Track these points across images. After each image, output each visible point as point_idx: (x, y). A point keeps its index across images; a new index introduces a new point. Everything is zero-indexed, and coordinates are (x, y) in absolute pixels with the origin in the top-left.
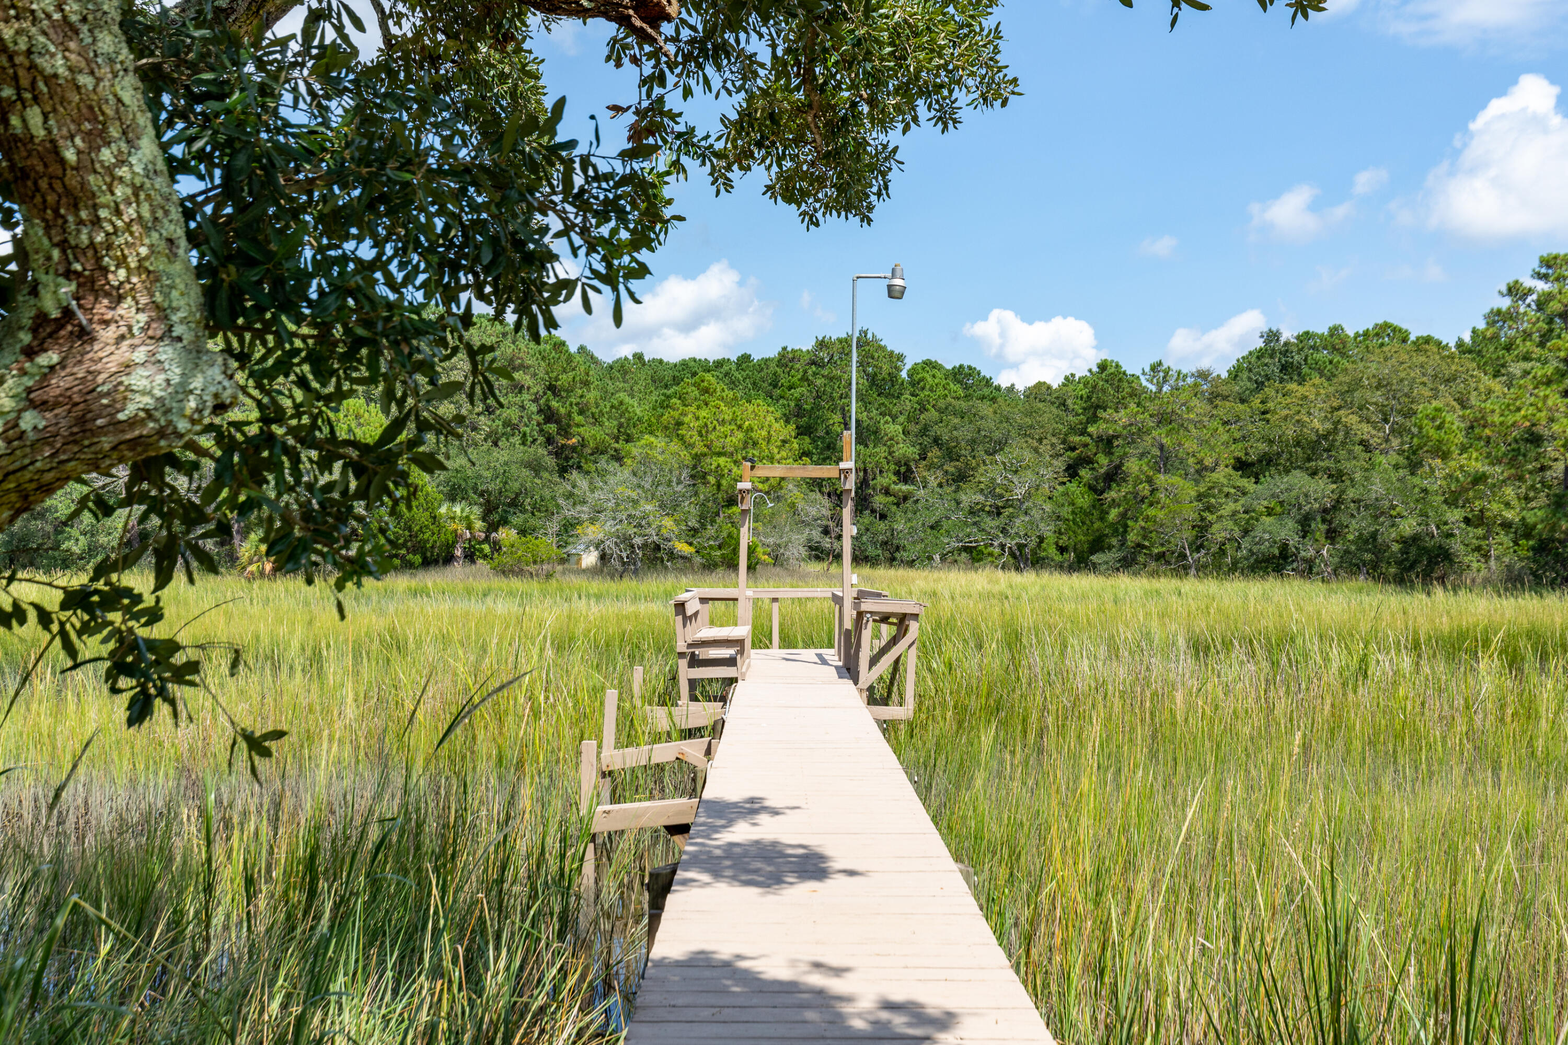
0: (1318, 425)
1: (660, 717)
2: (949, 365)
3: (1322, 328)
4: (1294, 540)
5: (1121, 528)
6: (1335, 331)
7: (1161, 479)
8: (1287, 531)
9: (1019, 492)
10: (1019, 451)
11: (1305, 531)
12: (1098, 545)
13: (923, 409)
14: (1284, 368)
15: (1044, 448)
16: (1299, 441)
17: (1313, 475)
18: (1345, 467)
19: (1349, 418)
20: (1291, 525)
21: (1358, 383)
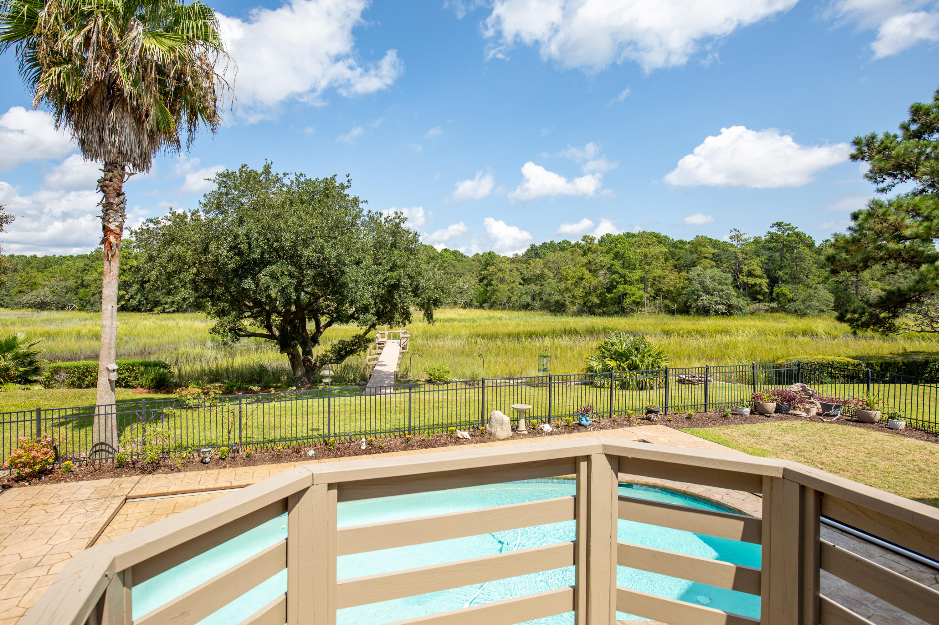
0: (538, 272)
1: (374, 352)
2: (452, 250)
3: (548, 241)
4: (530, 301)
5: (490, 298)
6: (552, 242)
7: (500, 285)
8: (528, 299)
9: (465, 288)
10: (467, 277)
11: (533, 299)
12: (485, 301)
13: (444, 263)
14: (536, 254)
15: (474, 275)
16: (535, 275)
17: (536, 285)
18: (543, 283)
19: (546, 270)
20: (530, 297)
21: (549, 261)
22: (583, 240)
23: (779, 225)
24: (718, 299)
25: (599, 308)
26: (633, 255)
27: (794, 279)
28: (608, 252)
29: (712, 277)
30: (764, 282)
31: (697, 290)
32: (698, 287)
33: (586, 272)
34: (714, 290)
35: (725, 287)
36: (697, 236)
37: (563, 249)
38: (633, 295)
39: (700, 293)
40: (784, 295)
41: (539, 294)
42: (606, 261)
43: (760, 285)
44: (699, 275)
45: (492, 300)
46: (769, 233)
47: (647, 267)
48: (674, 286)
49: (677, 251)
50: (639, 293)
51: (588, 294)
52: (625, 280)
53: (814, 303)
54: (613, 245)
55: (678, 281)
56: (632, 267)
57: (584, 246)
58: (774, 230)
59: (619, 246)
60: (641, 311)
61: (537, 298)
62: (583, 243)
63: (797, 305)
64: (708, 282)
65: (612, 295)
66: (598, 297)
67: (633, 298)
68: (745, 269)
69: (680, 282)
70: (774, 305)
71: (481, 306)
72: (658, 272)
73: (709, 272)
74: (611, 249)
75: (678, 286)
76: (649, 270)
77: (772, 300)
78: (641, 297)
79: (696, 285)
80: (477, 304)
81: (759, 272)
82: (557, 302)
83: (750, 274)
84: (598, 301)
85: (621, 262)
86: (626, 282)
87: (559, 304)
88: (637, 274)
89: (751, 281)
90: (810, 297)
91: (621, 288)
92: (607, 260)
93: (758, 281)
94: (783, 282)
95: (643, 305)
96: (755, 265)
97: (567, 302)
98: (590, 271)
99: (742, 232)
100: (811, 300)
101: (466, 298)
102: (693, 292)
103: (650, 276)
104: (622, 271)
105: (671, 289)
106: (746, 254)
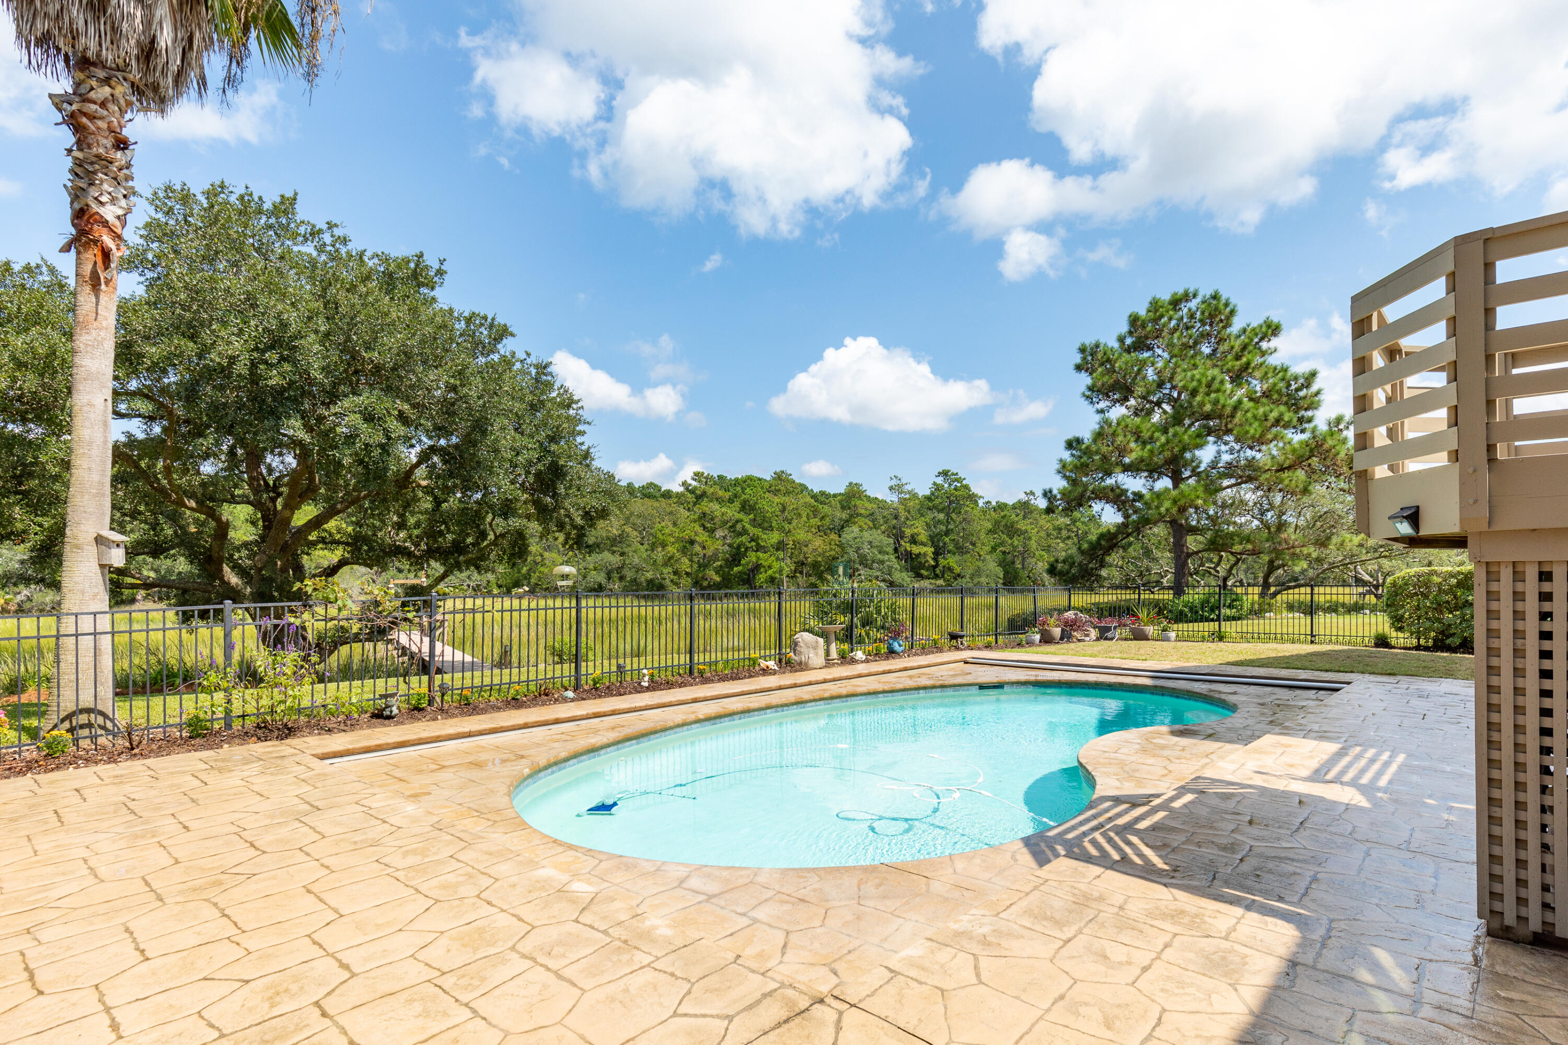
4: (604, 581)
8: (601, 578)
11: (609, 578)
16: (608, 538)
17: (614, 552)
18: (626, 550)
19: (628, 529)
20: (603, 575)
21: (632, 514)
23: (945, 474)
24: (879, 573)
25: (721, 589)
26: (770, 504)
27: (960, 550)
28: (731, 501)
29: (870, 543)
30: (929, 550)
31: (853, 561)
32: (854, 556)
33: (700, 530)
34: (873, 562)
35: (886, 557)
36: (851, 484)
37: (649, 496)
38: (770, 567)
40: (950, 569)
41: (619, 569)
42: (730, 513)
43: (925, 555)
44: (854, 539)
46: (935, 484)
47: (787, 526)
48: (823, 554)
49: (820, 506)
50: (777, 565)
51: (701, 567)
52: (758, 544)
53: (983, 580)
54: (738, 489)
55: (828, 548)
56: (766, 525)
57: (696, 488)
58: (940, 480)
61: (615, 575)
62: (694, 483)
63: (964, 583)
64: (866, 549)
65: (740, 568)
66: (717, 573)
67: (770, 572)
68: (908, 532)
69: (831, 549)
70: (940, 582)
72: (800, 535)
73: (867, 535)
74: (736, 496)
75: (827, 554)
76: (789, 531)
77: (936, 577)
81: (923, 537)
82: (650, 582)
83: (914, 541)
84: (717, 579)
85: (752, 516)
86: (759, 548)
87: (654, 585)
88: (774, 537)
89: (916, 549)
90: (978, 572)
91: (752, 557)
92: (732, 512)
93: (923, 550)
94: (949, 552)
96: (919, 528)
97: (668, 582)
98: (705, 528)
99: (904, 481)
100: (980, 576)
103: (790, 540)
104: (753, 531)
105: (820, 558)
106: (909, 512)
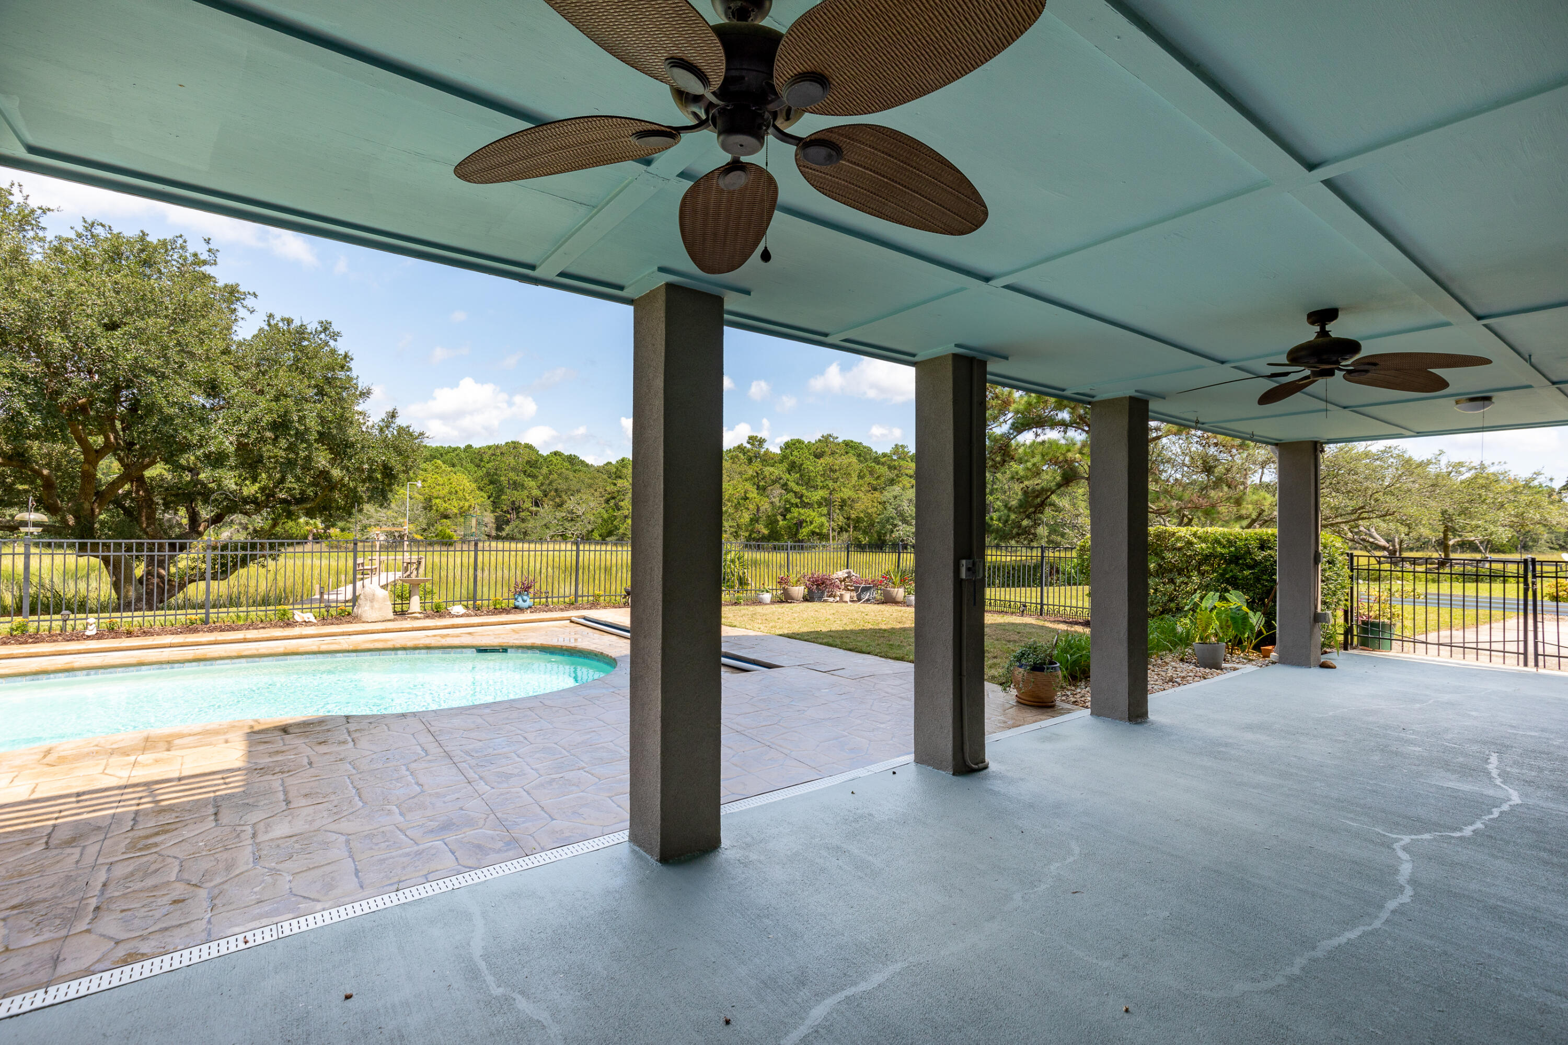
2: (566, 453)
9: (580, 513)
10: (585, 495)
12: (610, 533)
13: (551, 473)
22: (748, 443)
25: (769, 541)
26: (815, 467)
31: (892, 518)
32: (893, 513)
33: (751, 488)
36: (896, 446)
38: (812, 522)
39: (895, 522)
42: (778, 473)
44: (895, 497)
45: (621, 531)
47: (832, 485)
48: (866, 511)
49: (877, 467)
50: (819, 520)
51: (755, 520)
52: (802, 501)
54: (788, 452)
55: (871, 505)
56: (811, 483)
57: (748, 451)
59: (795, 453)
60: (823, 546)
62: (749, 446)
64: (905, 506)
65: (786, 522)
66: (766, 525)
67: (813, 527)
69: (873, 506)
71: (603, 540)
72: (847, 493)
74: (784, 457)
75: (869, 511)
76: (834, 489)
78: (822, 525)
79: (891, 511)
80: (598, 538)
84: (766, 531)
85: (798, 476)
86: (805, 505)
88: (817, 495)
91: (795, 512)
92: (780, 472)
95: (828, 539)
98: (757, 487)
101: (579, 528)
102: (888, 521)
103: (837, 496)
104: (797, 488)
105: (862, 515)
